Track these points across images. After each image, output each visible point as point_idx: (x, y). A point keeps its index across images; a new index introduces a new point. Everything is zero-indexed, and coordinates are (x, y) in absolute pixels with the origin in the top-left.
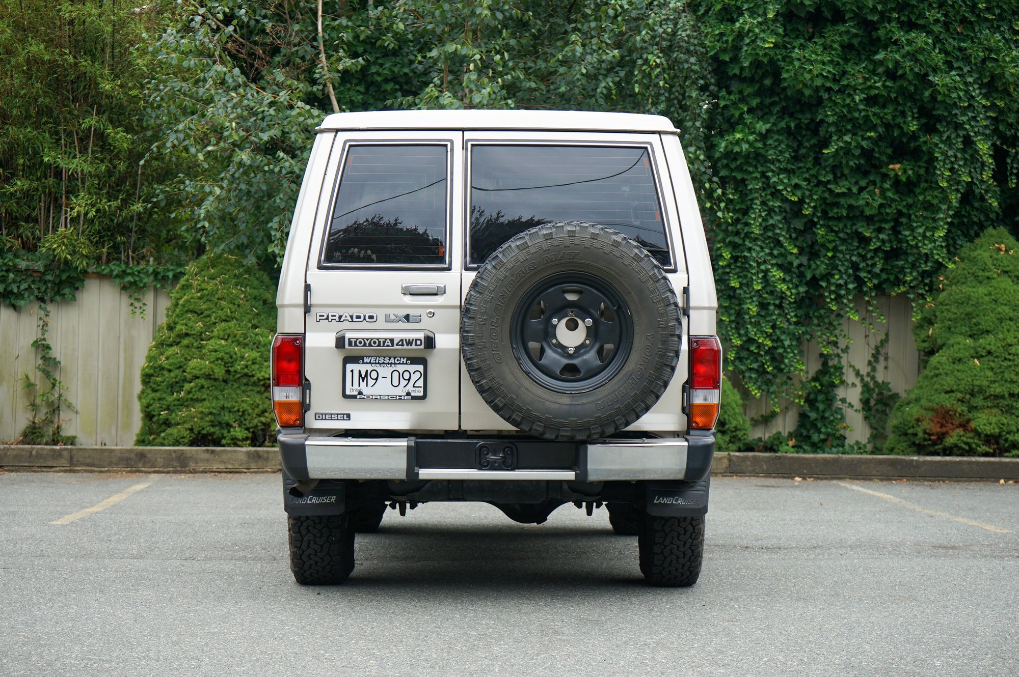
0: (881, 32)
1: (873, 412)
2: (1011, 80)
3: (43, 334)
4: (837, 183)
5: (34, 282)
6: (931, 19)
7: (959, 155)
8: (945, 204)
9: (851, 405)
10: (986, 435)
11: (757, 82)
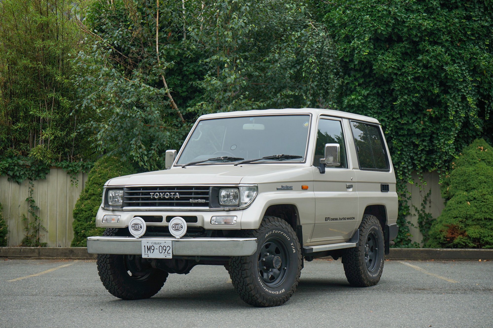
0: (421, 46)
1: (424, 228)
2: (483, 68)
3: (31, 195)
4: (402, 119)
5: (27, 171)
6: (444, 40)
7: (460, 104)
8: (453, 128)
9: (413, 225)
10: (473, 238)
11: (363, 71)
